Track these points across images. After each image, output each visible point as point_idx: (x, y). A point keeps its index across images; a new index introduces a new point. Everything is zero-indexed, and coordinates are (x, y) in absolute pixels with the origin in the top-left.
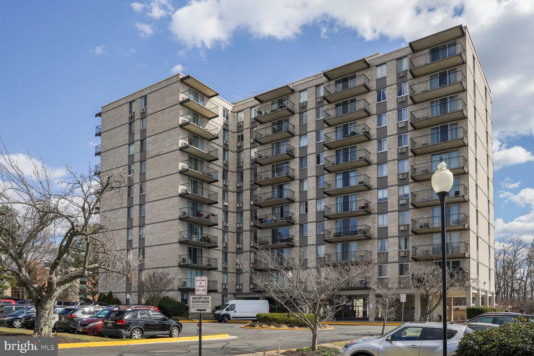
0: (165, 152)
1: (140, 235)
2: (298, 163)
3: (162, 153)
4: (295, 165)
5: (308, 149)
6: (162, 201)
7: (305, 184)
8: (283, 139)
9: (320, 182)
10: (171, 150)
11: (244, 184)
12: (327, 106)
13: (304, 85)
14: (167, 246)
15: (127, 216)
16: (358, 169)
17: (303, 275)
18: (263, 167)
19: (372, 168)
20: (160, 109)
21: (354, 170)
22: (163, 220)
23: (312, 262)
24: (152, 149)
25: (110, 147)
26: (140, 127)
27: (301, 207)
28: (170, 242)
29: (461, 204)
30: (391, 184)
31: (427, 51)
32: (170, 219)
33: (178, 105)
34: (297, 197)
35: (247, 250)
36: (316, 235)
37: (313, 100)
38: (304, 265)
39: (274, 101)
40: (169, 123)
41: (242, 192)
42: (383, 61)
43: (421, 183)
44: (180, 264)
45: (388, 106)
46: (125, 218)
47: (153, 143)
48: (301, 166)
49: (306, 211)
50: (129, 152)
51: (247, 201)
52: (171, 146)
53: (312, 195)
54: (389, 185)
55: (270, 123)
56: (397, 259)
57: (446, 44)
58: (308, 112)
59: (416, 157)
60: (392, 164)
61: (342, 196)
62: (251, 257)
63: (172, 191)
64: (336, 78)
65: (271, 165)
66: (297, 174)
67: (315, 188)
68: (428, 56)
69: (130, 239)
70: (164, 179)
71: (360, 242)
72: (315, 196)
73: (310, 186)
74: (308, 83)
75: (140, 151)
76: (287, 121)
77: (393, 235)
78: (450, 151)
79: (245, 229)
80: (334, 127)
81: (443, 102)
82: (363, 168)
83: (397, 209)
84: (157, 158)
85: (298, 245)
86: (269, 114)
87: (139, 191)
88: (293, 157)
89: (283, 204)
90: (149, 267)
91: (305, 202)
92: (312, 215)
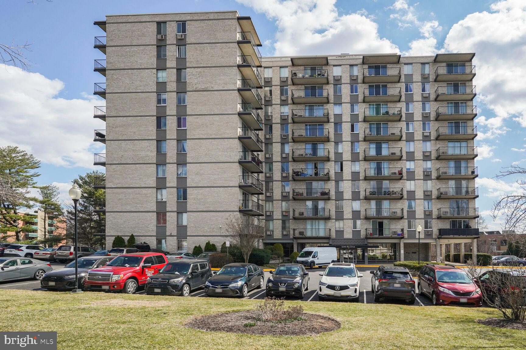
0: (215, 89)
1: (178, 173)
2: (333, 128)
3: (212, 89)
4: (330, 128)
5: (343, 117)
6: (213, 140)
7: (340, 146)
8: (316, 103)
9: (354, 147)
10: (226, 88)
11: (273, 136)
12: (361, 84)
13: (338, 61)
14: (222, 189)
15: (156, 150)
16: (390, 142)
17: (339, 225)
18: (296, 124)
19: (402, 143)
20: (208, 41)
21: (387, 142)
22: (215, 161)
23: (348, 214)
24: (196, 81)
25: (122, 66)
26: (175, 54)
27: (336, 166)
28: (227, 185)
29: (470, 180)
30: (418, 158)
31: (444, 64)
32: (225, 161)
33: (234, 44)
34: (332, 156)
35: (278, 199)
36: (352, 192)
37: (347, 77)
38: (340, 216)
39: (307, 67)
40: (223, 60)
41: (272, 144)
42: (410, 62)
43: (441, 161)
44: (240, 209)
45: (414, 98)
46: (151, 151)
47: (198, 76)
48: (336, 130)
49: (342, 170)
50: (157, 78)
51: (277, 153)
52: (226, 84)
53: (347, 157)
54: (416, 158)
55: (303, 86)
56: (423, 216)
57: (458, 64)
58: (343, 86)
59: (437, 141)
60: (418, 143)
61: (376, 161)
62: (283, 205)
63: (228, 132)
64: (369, 64)
65: (304, 124)
66: (332, 137)
67: (350, 151)
68: (445, 68)
69: (160, 176)
70: (216, 118)
71: (392, 200)
72: (350, 158)
73: (345, 148)
74: (342, 60)
75: (176, 81)
76: (321, 88)
77: (419, 198)
78: (462, 142)
79: (275, 178)
80: (368, 104)
81: (456, 104)
82: (394, 142)
83: (422, 178)
84: (205, 93)
85: (334, 198)
86: (307, 78)
87: (175, 124)
88: (328, 122)
89: (317, 161)
90: (195, 210)
91: (340, 163)
92: (347, 174)
